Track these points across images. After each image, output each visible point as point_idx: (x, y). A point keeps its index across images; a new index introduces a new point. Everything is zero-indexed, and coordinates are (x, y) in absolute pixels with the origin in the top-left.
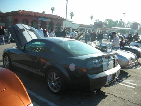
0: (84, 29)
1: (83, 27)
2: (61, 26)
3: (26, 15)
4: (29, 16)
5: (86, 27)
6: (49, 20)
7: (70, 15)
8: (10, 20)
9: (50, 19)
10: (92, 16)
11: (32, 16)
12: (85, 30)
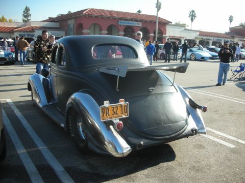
0: (209, 39)
1: (205, 36)
2: (163, 34)
3: (97, 17)
4: (103, 18)
5: (212, 36)
6: (140, 25)
7: (190, 16)
8: (72, 26)
9: (141, 23)
10: (231, 17)
11: (109, 18)
12: (211, 42)
